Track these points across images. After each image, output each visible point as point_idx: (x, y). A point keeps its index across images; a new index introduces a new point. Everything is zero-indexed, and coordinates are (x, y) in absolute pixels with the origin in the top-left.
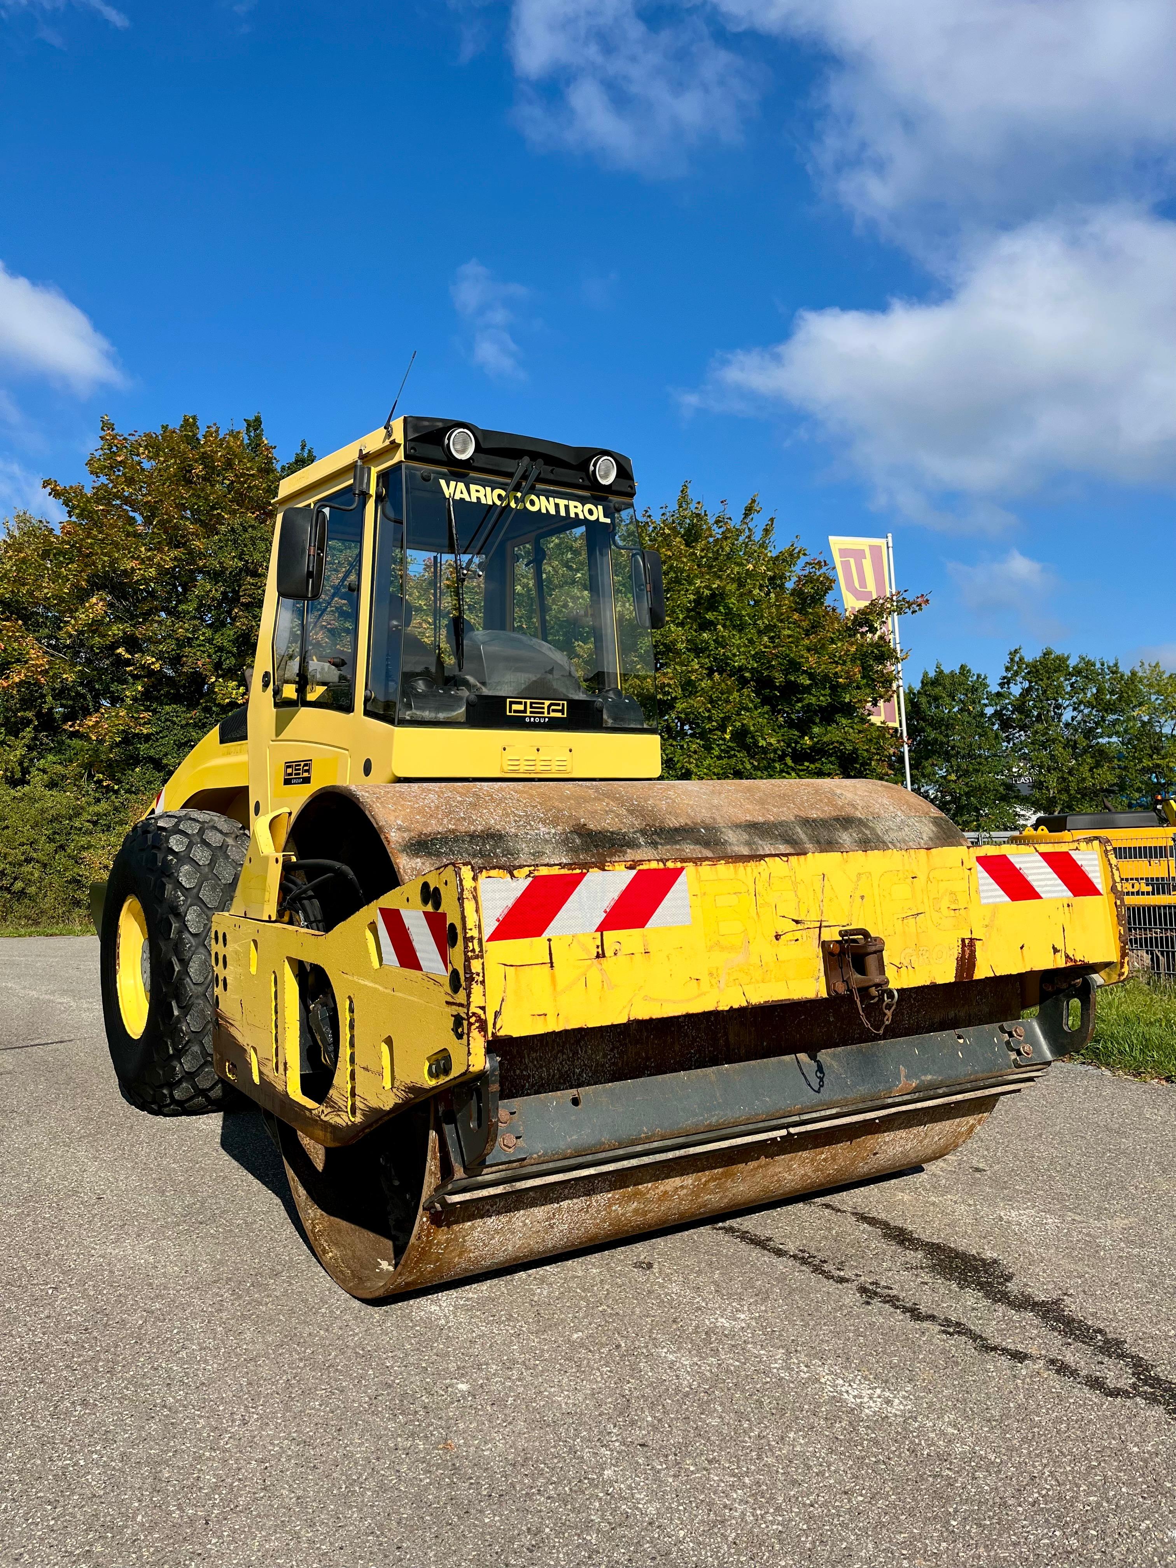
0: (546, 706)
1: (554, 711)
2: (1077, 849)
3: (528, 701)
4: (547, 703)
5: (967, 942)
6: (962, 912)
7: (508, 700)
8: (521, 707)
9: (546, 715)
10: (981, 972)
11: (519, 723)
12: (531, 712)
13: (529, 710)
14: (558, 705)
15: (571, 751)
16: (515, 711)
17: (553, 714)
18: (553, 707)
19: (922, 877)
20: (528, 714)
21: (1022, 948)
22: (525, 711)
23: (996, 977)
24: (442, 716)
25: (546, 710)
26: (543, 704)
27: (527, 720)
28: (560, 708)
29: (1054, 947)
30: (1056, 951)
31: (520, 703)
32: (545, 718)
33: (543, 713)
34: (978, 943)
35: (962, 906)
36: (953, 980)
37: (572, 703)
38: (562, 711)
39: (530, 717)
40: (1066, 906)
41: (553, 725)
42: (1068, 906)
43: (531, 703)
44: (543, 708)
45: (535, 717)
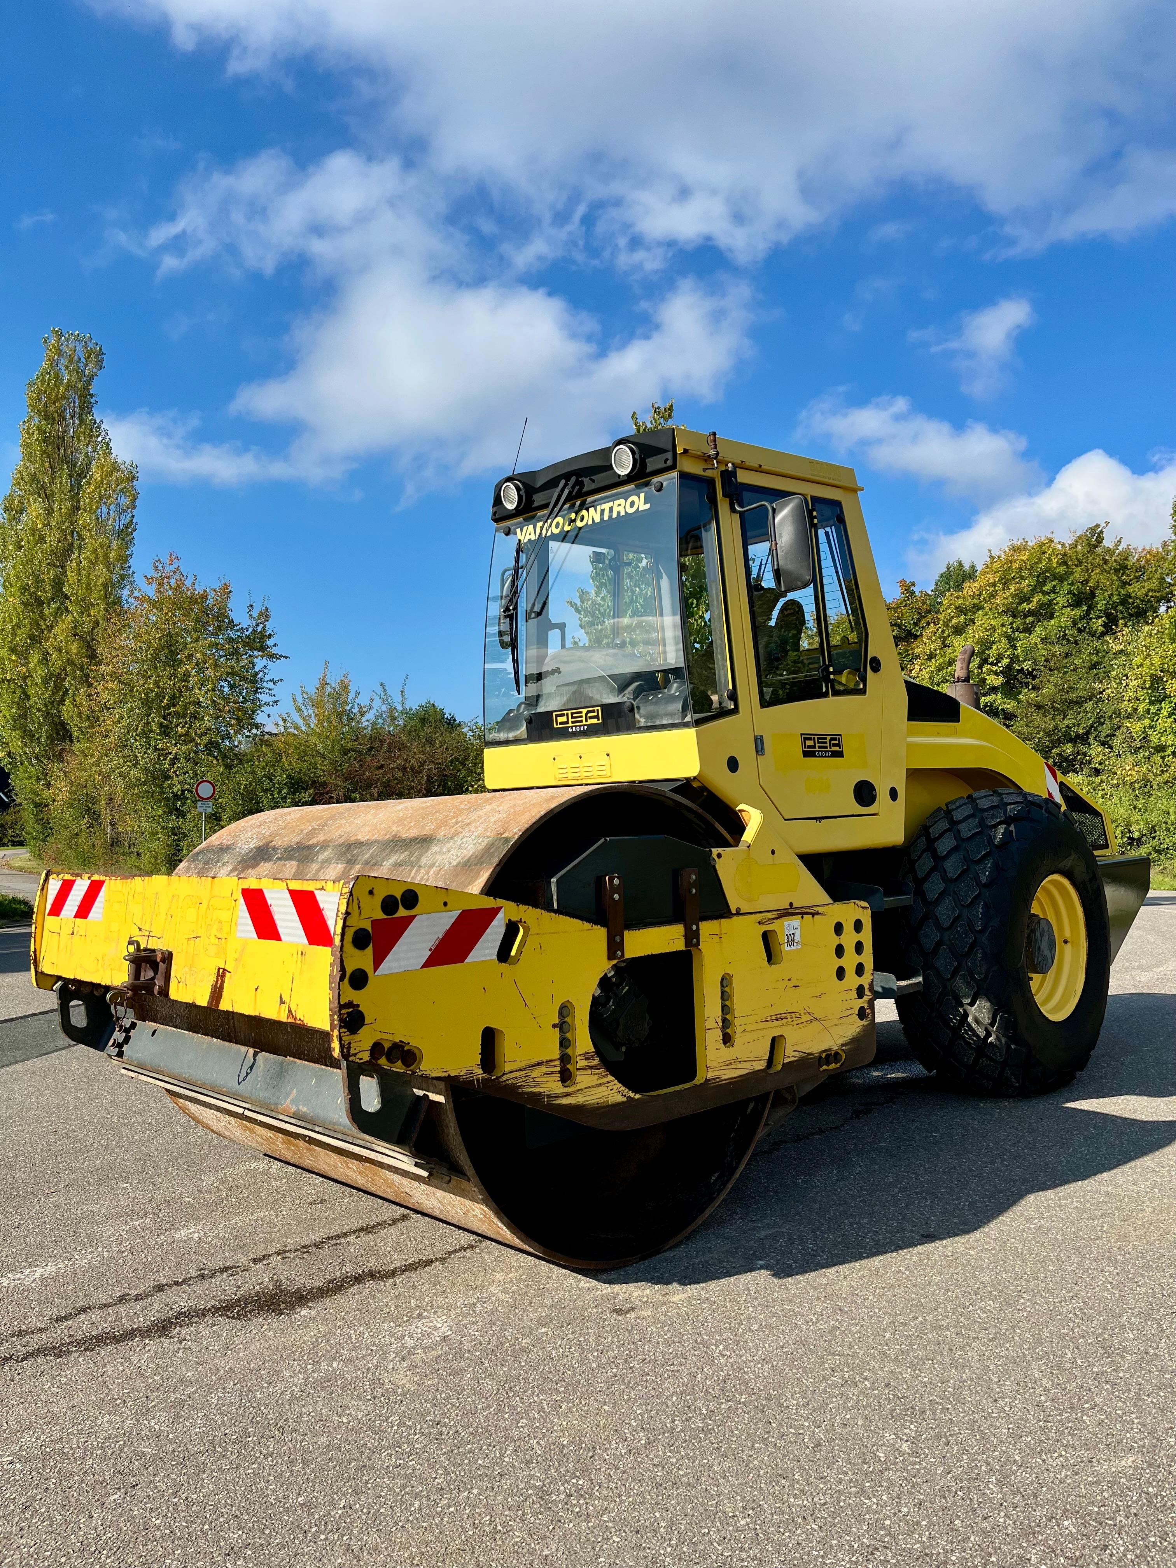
0: (583, 714)
1: (591, 718)
3: (569, 712)
4: (584, 711)
7: (554, 714)
8: (564, 719)
9: (584, 723)
11: (564, 734)
12: (573, 722)
13: (570, 720)
14: (593, 711)
15: (608, 755)
16: (561, 723)
17: (590, 722)
18: (590, 715)
20: (570, 724)
22: (567, 722)
24: (511, 735)
25: (584, 719)
26: (581, 712)
27: (570, 730)
28: (595, 714)
31: (563, 715)
32: (584, 726)
33: (582, 721)
37: (605, 707)
38: (597, 717)
39: (572, 727)
41: (591, 732)
43: (572, 714)
44: (581, 717)
45: (576, 727)
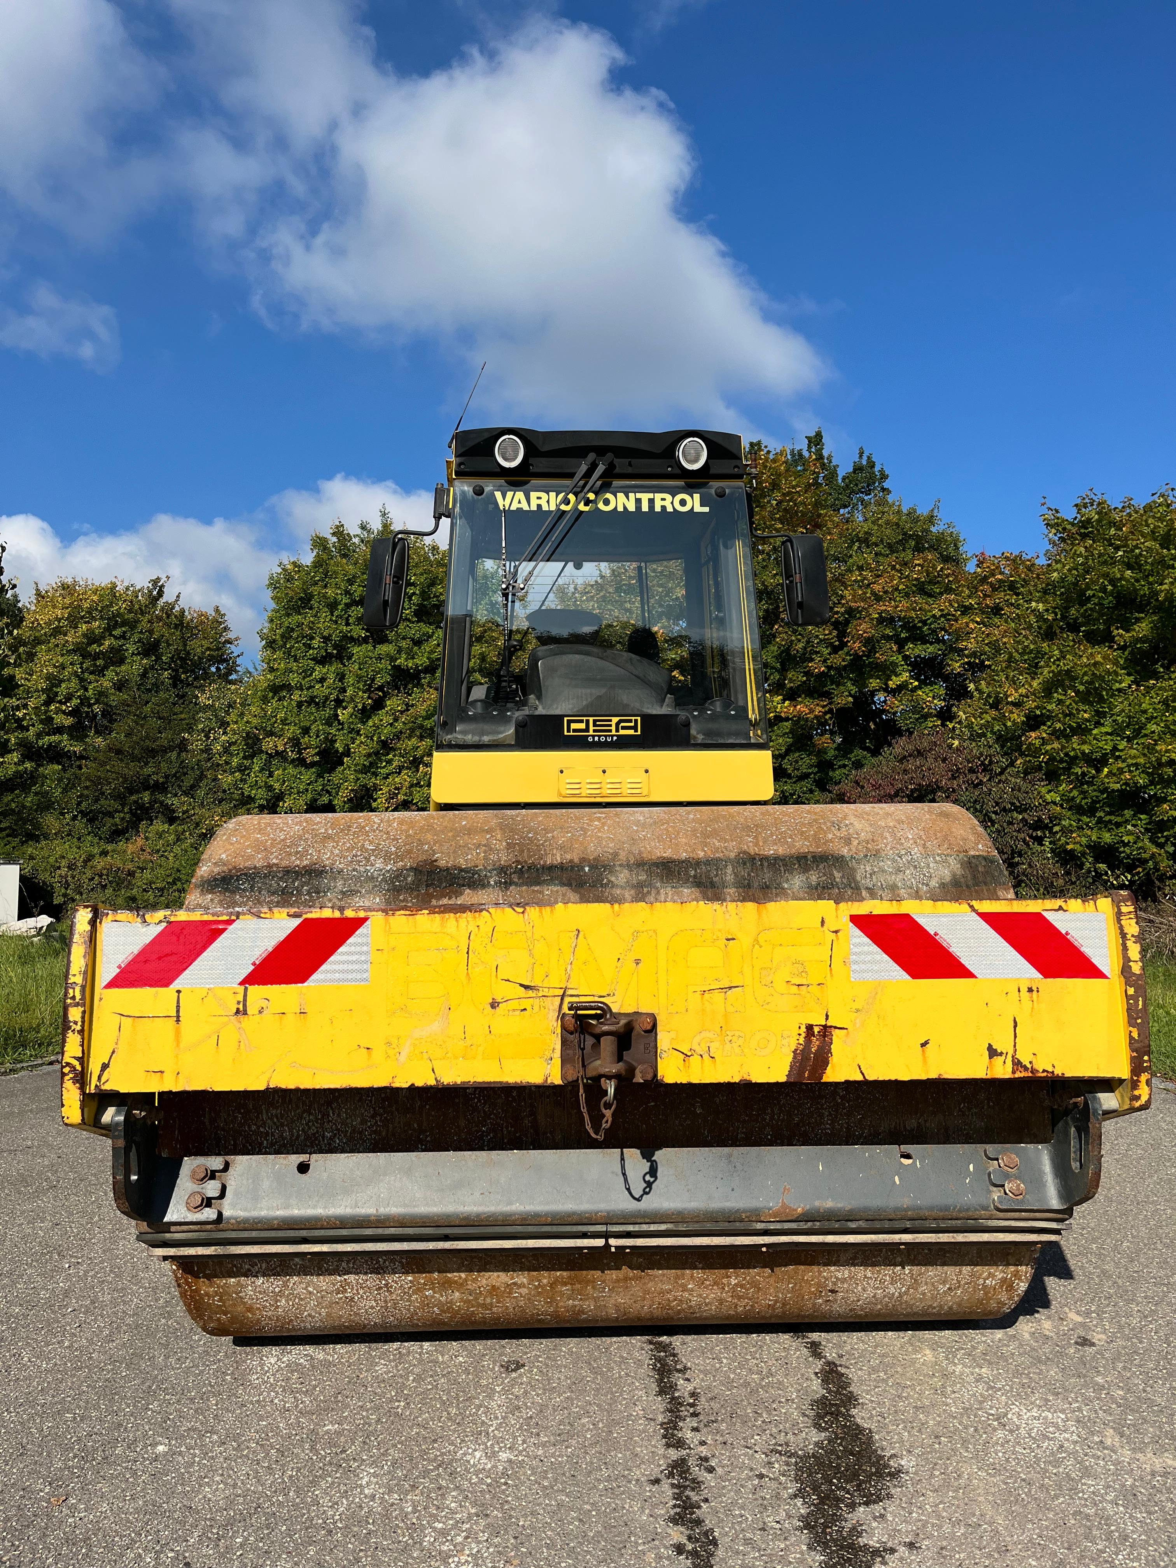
0: (613, 723)
1: (624, 728)
2: (1060, 908)
3: (591, 719)
4: (615, 720)
5: (816, 1029)
6: (814, 989)
7: (566, 719)
8: (582, 726)
9: (614, 733)
10: (836, 1073)
11: (580, 743)
12: (594, 731)
13: (591, 728)
14: (630, 721)
15: (647, 771)
16: (575, 731)
17: (622, 732)
18: (622, 724)
19: (745, 940)
20: (591, 733)
21: (923, 1045)
22: (587, 729)
23: (866, 1082)
24: (486, 739)
25: (613, 728)
26: (611, 721)
27: (590, 739)
28: (632, 724)
29: (990, 1047)
30: (993, 1052)
31: (581, 721)
32: (612, 736)
33: (610, 731)
34: (837, 1035)
35: (813, 979)
36: (783, 1079)
37: (646, 718)
38: (635, 728)
39: (593, 736)
40: (1024, 990)
41: (623, 744)
42: (1030, 990)
43: (595, 721)
44: (611, 726)
45: (599, 736)
